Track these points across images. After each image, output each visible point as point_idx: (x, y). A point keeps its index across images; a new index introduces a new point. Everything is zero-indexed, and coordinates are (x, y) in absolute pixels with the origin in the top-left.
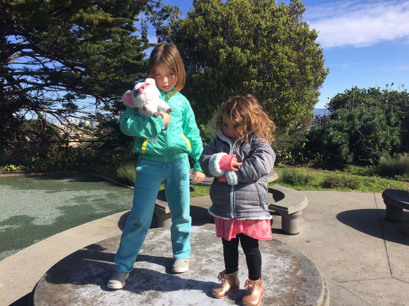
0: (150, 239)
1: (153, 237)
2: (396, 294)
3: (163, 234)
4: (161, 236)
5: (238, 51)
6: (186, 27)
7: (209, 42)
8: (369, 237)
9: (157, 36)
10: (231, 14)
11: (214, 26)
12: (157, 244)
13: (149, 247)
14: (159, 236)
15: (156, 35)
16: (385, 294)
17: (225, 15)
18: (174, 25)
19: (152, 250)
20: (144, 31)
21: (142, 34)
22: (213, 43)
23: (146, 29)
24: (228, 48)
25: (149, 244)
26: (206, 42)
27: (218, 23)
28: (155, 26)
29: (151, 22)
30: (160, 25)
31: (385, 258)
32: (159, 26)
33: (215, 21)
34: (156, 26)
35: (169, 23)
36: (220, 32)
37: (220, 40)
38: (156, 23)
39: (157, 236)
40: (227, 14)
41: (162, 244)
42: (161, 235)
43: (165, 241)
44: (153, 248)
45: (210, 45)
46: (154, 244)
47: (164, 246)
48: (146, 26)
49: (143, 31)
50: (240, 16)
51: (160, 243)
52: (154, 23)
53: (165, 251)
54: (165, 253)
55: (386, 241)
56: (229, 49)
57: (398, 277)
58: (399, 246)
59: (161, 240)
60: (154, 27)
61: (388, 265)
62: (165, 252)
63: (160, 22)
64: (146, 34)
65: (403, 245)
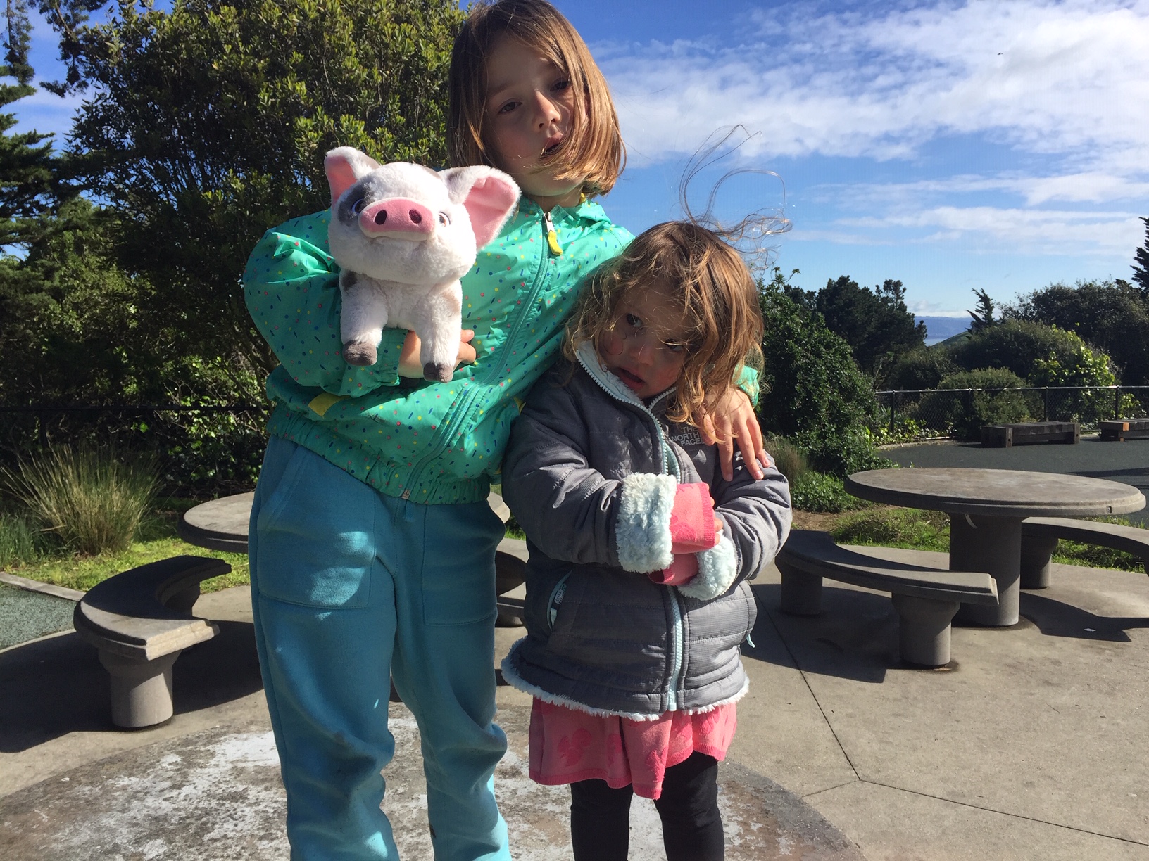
0: (177, 787)
1: (185, 775)
2: (891, 830)
3: (223, 759)
4: (217, 766)
5: (356, 129)
6: (176, 36)
7: (259, 92)
8: (760, 666)
9: (65, 57)
10: (333, 14)
11: (273, 44)
12: (214, 803)
13: (183, 825)
14: (211, 770)
15: (60, 57)
16: (863, 835)
17: (313, 15)
18: (133, 26)
19: (207, 837)
20: (17, 37)
21: (8, 47)
22: (274, 96)
23: (24, 31)
24: (322, 118)
25: (178, 810)
26: (250, 92)
27: (287, 35)
28: (57, 27)
29: (41, 12)
30: (75, 25)
31: (820, 722)
32: (71, 27)
33: (279, 30)
34: (61, 24)
35: (114, 21)
36: (294, 65)
37: (298, 88)
38: (62, 17)
39: (199, 770)
40: (319, 11)
41: (235, 805)
42: (213, 762)
43: (240, 787)
44: (204, 828)
45: (264, 101)
46: (201, 805)
47: (247, 809)
48: (24, 23)
49: (12, 37)
50: (360, 23)
51: (223, 798)
52: (54, 16)
53: (262, 833)
54: (265, 842)
55: (807, 674)
56: (326, 121)
57: (874, 777)
58: (840, 684)
59: (223, 786)
60: (55, 29)
61: (837, 743)
62: (261, 838)
63: (75, 16)
64: (26, 49)
65: (849, 681)
